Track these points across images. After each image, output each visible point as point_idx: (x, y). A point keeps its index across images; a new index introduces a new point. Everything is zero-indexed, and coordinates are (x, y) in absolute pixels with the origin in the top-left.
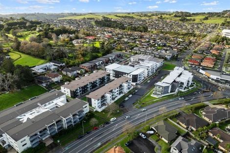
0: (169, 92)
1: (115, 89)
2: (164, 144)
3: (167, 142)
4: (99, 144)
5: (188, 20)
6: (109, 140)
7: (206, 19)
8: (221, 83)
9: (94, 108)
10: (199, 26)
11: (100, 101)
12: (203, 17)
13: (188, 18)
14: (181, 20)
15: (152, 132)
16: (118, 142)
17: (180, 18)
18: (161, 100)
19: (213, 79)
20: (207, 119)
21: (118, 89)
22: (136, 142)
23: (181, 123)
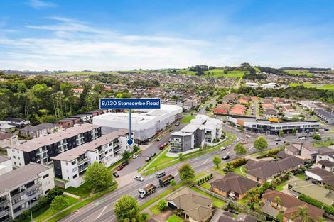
0: (193, 147)
1: (106, 147)
9: (66, 181)
10: (219, 80)
11: (76, 165)
14: (196, 74)
21: (112, 147)
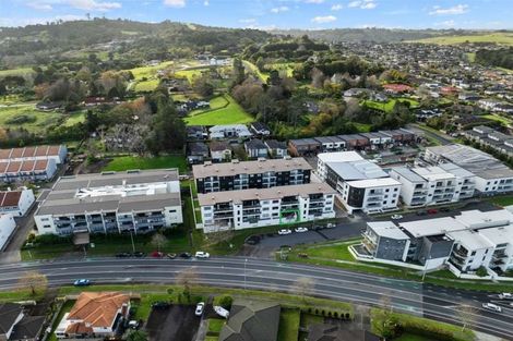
0: (404, 259)
4: (128, 279)
6: (147, 283)
18: (356, 269)
21: (277, 205)
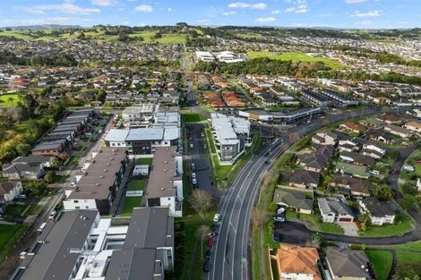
0: (239, 151)
2: (309, 217)
3: (309, 212)
5: (131, 39)
7: (159, 36)
8: (275, 123)
12: (153, 34)
13: (130, 36)
14: (121, 40)
15: (283, 210)
16: (262, 242)
17: (118, 36)
19: (264, 121)
20: (313, 170)
22: (280, 231)
23: (296, 185)
